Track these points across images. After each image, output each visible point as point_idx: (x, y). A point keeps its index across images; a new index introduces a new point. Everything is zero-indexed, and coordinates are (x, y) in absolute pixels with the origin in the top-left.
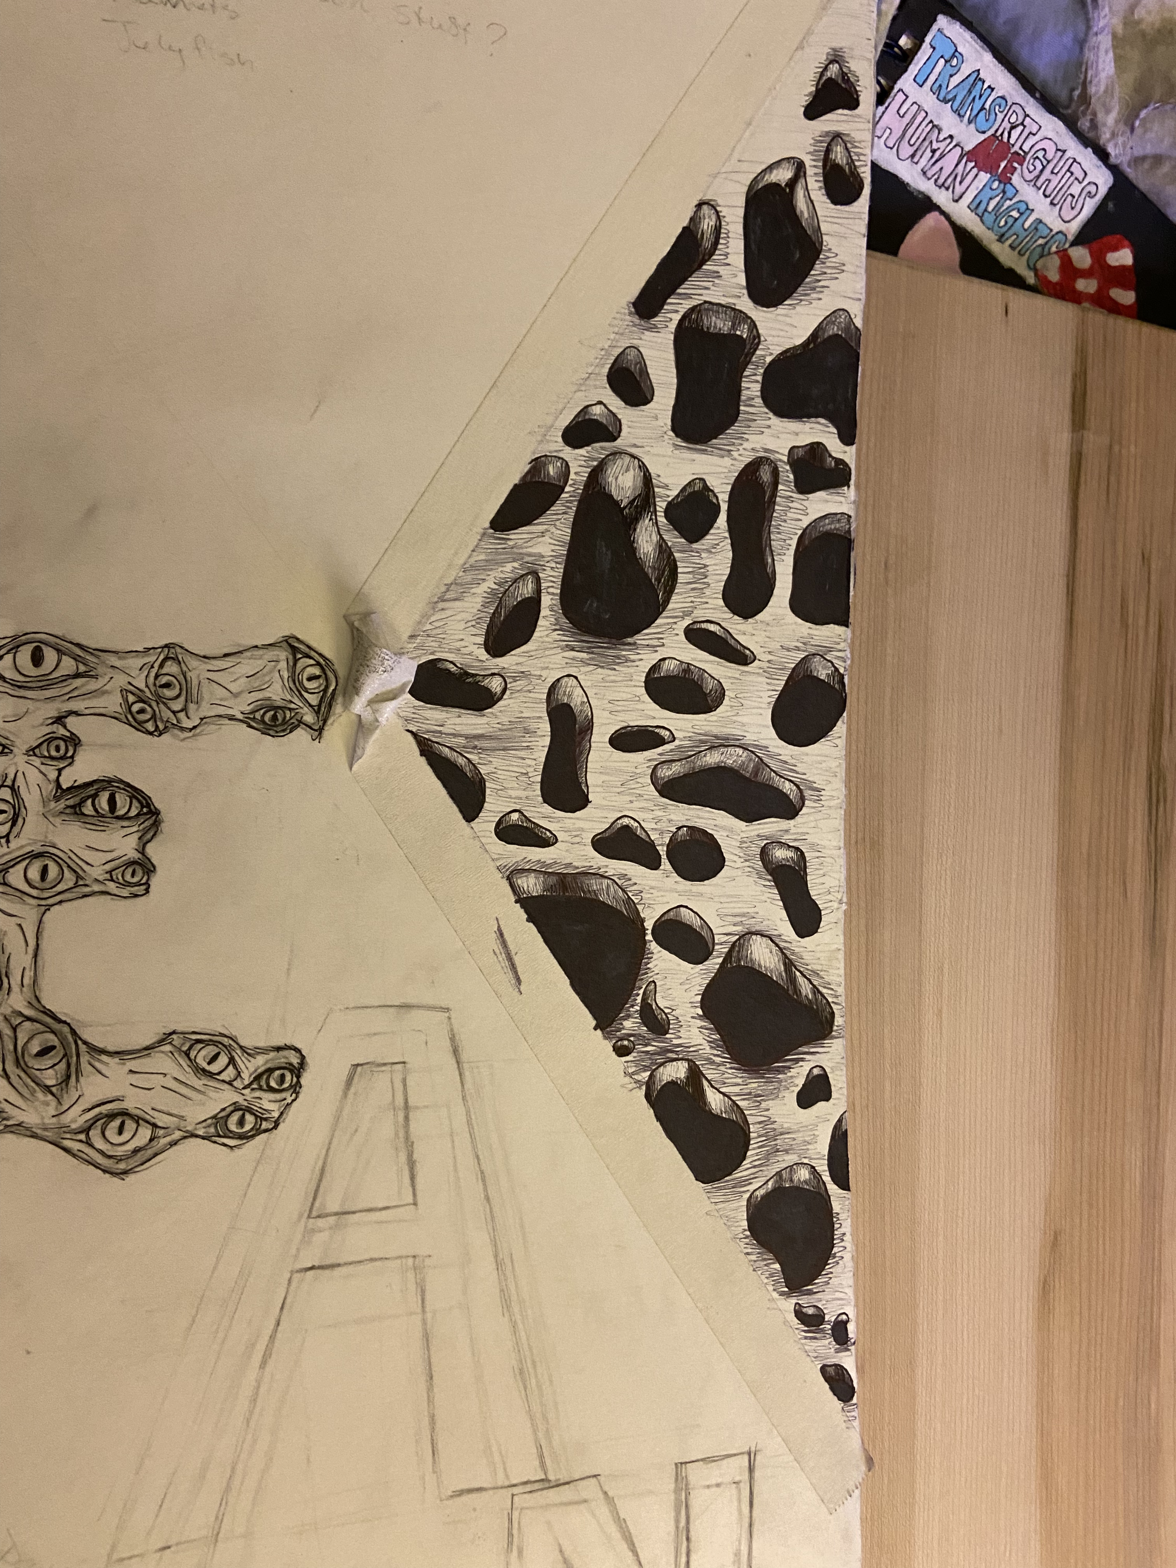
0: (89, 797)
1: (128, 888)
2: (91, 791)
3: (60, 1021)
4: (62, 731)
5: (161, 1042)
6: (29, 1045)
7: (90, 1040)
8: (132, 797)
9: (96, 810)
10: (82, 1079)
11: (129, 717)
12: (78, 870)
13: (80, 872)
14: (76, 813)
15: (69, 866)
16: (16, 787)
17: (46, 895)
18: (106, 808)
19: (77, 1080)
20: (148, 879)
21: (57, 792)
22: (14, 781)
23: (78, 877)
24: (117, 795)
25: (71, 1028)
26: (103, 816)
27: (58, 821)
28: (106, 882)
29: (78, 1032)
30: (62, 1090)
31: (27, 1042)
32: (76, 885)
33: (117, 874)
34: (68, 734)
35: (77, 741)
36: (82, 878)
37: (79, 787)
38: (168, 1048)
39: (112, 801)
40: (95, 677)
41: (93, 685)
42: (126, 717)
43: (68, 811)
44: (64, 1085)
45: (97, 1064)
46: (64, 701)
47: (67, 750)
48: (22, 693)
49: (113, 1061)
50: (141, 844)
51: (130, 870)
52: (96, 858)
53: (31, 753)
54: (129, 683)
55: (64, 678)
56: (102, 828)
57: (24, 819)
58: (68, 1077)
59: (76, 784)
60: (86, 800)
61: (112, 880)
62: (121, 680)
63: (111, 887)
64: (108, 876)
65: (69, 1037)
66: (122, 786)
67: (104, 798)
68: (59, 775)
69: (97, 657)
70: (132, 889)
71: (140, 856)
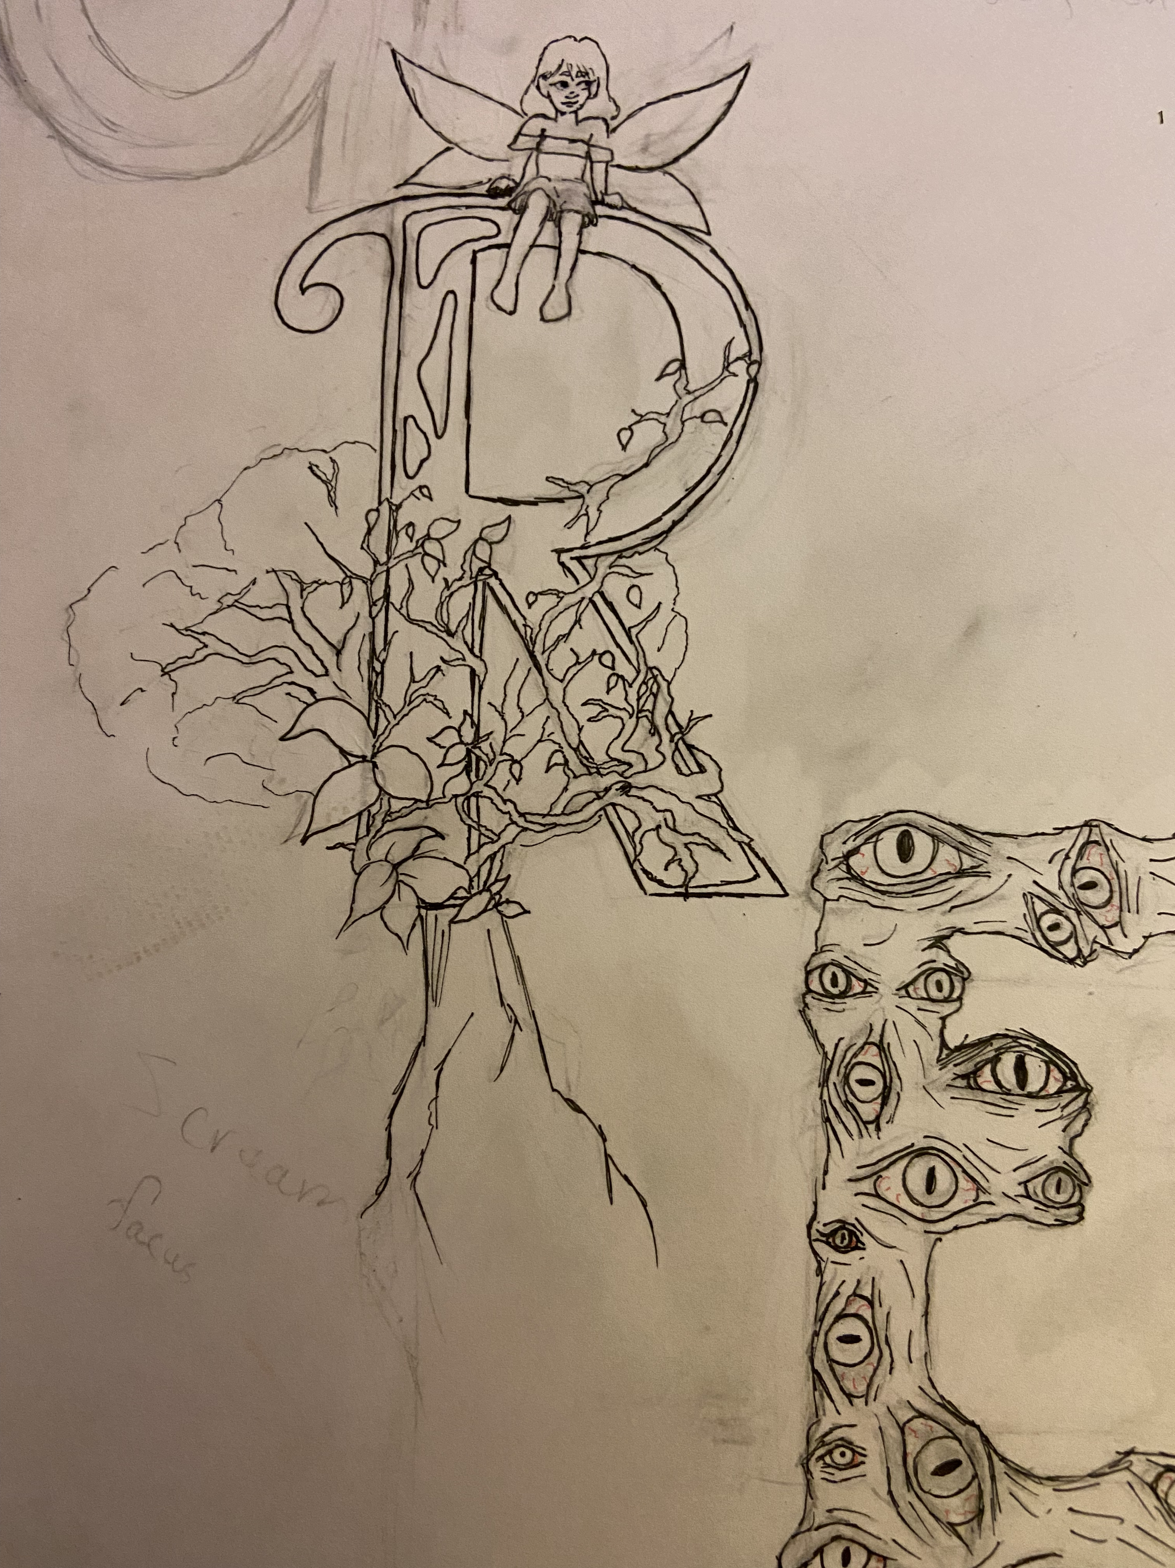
0: (987, 1061)
1: (1052, 1210)
2: (989, 1052)
3: (965, 1421)
4: (942, 959)
5: (1114, 1466)
6: (923, 1456)
7: (1009, 1455)
8: (1048, 1063)
9: (998, 1083)
10: (999, 1516)
11: (1038, 935)
12: (978, 1177)
13: (983, 1182)
14: (969, 1087)
15: (964, 1171)
16: (886, 1046)
17: (935, 1215)
18: (1013, 1080)
19: (994, 1519)
20: (1081, 1197)
21: (941, 1052)
22: (882, 1036)
23: (979, 1188)
24: (1027, 1059)
25: (982, 1435)
26: (1008, 1093)
27: (944, 1097)
28: (1019, 1199)
29: (991, 1441)
30: (972, 1531)
31: (919, 1452)
32: (977, 1203)
33: (1035, 1186)
34: (952, 963)
35: (966, 975)
36: (985, 1192)
37: (972, 1045)
38: (1125, 1476)
39: (1020, 1068)
40: (987, 875)
41: (982, 887)
42: (1033, 934)
43: (960, 1083)
44: (975, 1523)
45: (1021, 1494)
46: (944, 913)
47: (952, 991)
48: (888, 901)
49: (1045, 1491)
50: (1068, 1139)
51: (1053, 1180)
52: (1004, 1160)
53: (903, 992)
54: (1035, 882)
55: (943, 878)
56: (1008, 1112)
57: (898, 1094)
58: (981, 1512)
59: (968, 1041)
60: (983, 1066)
61: (1028, 1197)
62: (1023, 880)
63: (1027, 1208)
64: (1021, 1190)
65: (980, 1446)
66: (1034, 1046)
67: (1008, 1061)
68: (944, 1026)
69: (989, 844)
70: (1057, 1212)
71: (1067, 1159)
